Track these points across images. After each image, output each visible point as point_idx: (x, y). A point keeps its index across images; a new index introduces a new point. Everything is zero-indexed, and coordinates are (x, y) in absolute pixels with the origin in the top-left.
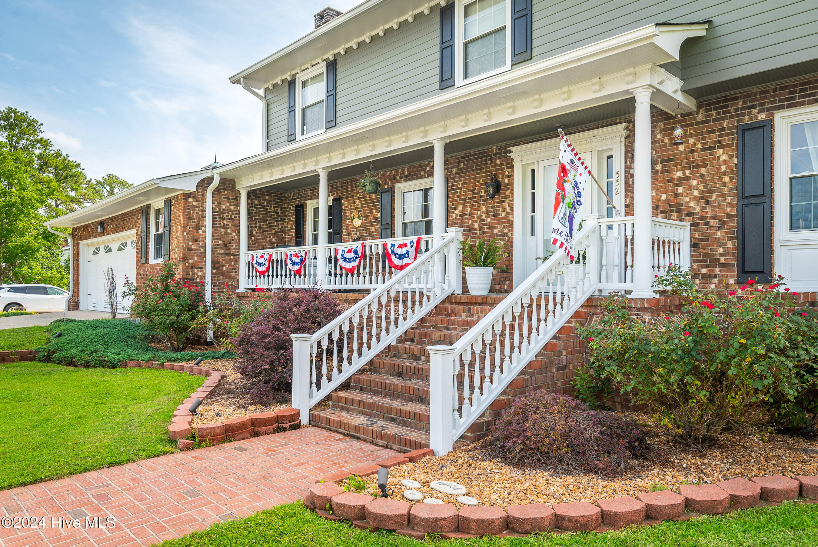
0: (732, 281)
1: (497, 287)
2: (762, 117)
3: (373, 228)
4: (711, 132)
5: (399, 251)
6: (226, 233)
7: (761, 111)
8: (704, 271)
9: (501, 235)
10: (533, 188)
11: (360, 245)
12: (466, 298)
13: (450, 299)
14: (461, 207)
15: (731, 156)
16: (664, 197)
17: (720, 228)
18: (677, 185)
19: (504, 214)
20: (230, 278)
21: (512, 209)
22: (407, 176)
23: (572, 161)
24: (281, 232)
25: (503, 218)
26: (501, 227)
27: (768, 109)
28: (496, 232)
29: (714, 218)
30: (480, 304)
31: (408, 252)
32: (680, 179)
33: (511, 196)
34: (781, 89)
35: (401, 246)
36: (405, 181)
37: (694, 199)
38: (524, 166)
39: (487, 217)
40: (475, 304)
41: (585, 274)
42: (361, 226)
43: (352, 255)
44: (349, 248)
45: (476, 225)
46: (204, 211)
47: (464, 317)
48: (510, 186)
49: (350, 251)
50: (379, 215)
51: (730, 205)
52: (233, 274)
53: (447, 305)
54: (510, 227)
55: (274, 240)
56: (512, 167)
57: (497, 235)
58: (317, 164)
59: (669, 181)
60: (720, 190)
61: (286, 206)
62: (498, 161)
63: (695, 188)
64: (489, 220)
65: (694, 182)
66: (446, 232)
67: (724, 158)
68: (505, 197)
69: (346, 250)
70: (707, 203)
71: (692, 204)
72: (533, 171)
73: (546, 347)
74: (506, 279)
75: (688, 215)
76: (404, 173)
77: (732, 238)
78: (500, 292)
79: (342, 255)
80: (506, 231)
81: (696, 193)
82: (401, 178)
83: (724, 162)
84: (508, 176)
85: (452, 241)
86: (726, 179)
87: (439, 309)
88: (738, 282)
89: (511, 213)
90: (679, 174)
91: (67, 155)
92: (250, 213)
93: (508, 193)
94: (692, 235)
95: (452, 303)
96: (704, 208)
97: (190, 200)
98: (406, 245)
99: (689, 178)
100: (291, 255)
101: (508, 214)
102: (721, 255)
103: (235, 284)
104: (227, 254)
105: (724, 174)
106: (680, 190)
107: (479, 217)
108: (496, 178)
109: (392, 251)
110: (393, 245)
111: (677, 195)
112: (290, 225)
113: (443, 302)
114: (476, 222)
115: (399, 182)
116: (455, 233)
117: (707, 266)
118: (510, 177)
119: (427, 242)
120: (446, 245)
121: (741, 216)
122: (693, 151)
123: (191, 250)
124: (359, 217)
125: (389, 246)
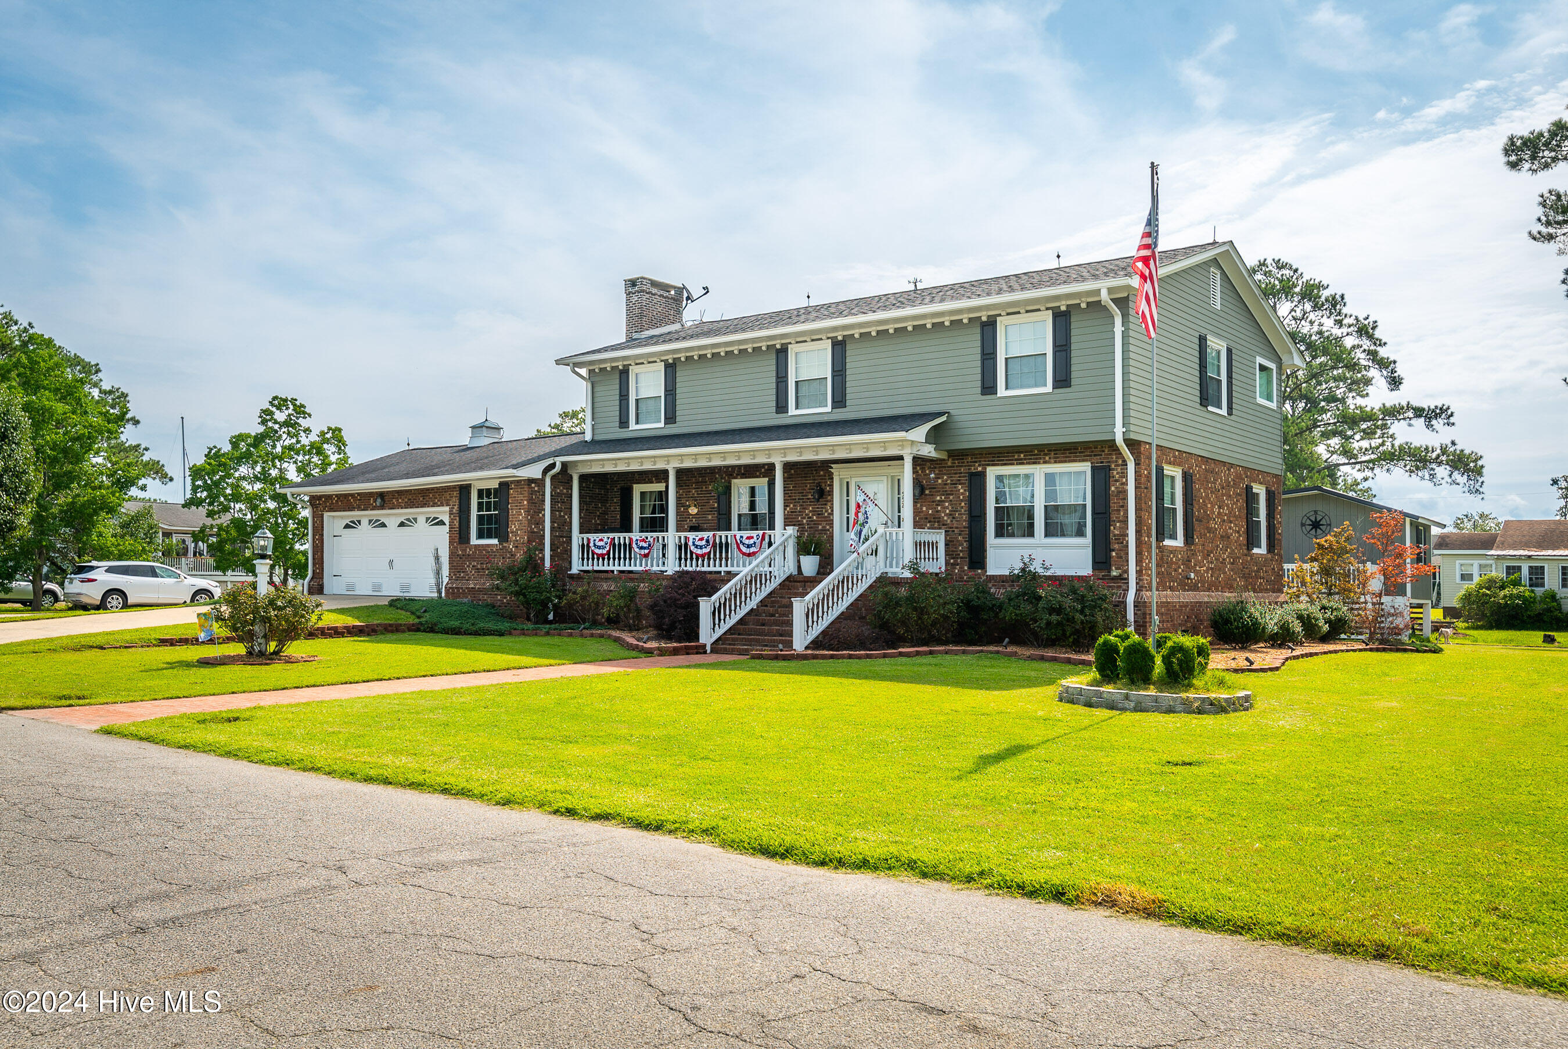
0: (966, 568)
1: (822, 570)
2: (980, 469)
3: (710, 517)
4: (956, 474)
5: (747, 542)
6: (560, 516)
7: (979, 465)
8: (952, 561)
9: (824, 530)
10: (848, 496)
11: (711, 536)
12: (800, 578)
13: (789, 579)
14: (792, 506)
15: (965, 490)
16: (930, 512)
17: (960, 534)
18: (937, 505)
19: (826, 514)
20: (563, 560)
21: (832, 511)
22: (743, 474)
23: (864, 500)
24: (605, 513)
25: (826, 517)
26: (824, 524)
27: (983, 465)
28: (820, 527)
29: (957, 528)
30: (811, 582)
31: (755, 543)
32: (939, 501)
33: (832, 501)
34: (989, 454)
35: (748, 538)
36: (741, 478)
37: (946, 515)
38: (841, 480)
39: (813, 515)
40: (808, 582)
41: (877, 562)
42: (696, 514)
43: (704, 543)
44: (700, 537)
45: (805, 521)
46: (544, 495)
47: (801, 590)
48: (831, 492)
49: (701, 539)
50: (716, 505)
51: (965, 521)
52: (565, 556)
53: (787, 583)
54: (831, 525)
55: (598, 522)
56: (833, 478)
57: (821, 530)
58: (668, 464)
59: (933, 502)
60: (960, 511)
61: (608, 487)
62: (822, 473)
63: (947, 508)
64: (815, 518)
65: (947, 504)
66: (785, 529)
67: (962, 491)
68: (827, 501)
69: (697, 538)
70: (954, 518)
71: (945, 518)
72: (848, 483)
73: (852, 604)
74: (828, 564)
75: (944, 525)
76: (740, 471)
77: (965, 541)
78: (824, 574)
79: (693, 543)
80: (828, 527)
81: (948, 511)
82: (737, 475)
83: (962, 494)
84: (829, 485)
85: (790, 537)
86: (963, 504)
87: (782, 585)
88: (969, 568)
89: (832, 514)
90: (938, 498)
91: (30, 324)
92: (581, 496)
93: (829, 498)
94: (946, 538)
95: (790, 581)
96: (952, 521)
97: (533, 485)
98: (752, 537)
99: (943, 501)
100: (637, 540)
101: (829, 514)
102: (961, 551)
103: (567, 565)
104: (562, 537)
105: (962, 501)
106: (939, 508)
107: (807, 515)
108: (820, 486)
109: (741, 542)
110: (742, 537)
111: (938, 511)
112: (615, 508)
113: (784, 581)
114: (804, 518)
115: (736, 478)
116: (791, 531)
117: (953, 558)
118: (831, 486)
119: (770, 536)
120: (786, 540)
121: (970, 527)
122: (946, 484)
123: (534, 532)
124: (695, 506)
125: (738, 538)
